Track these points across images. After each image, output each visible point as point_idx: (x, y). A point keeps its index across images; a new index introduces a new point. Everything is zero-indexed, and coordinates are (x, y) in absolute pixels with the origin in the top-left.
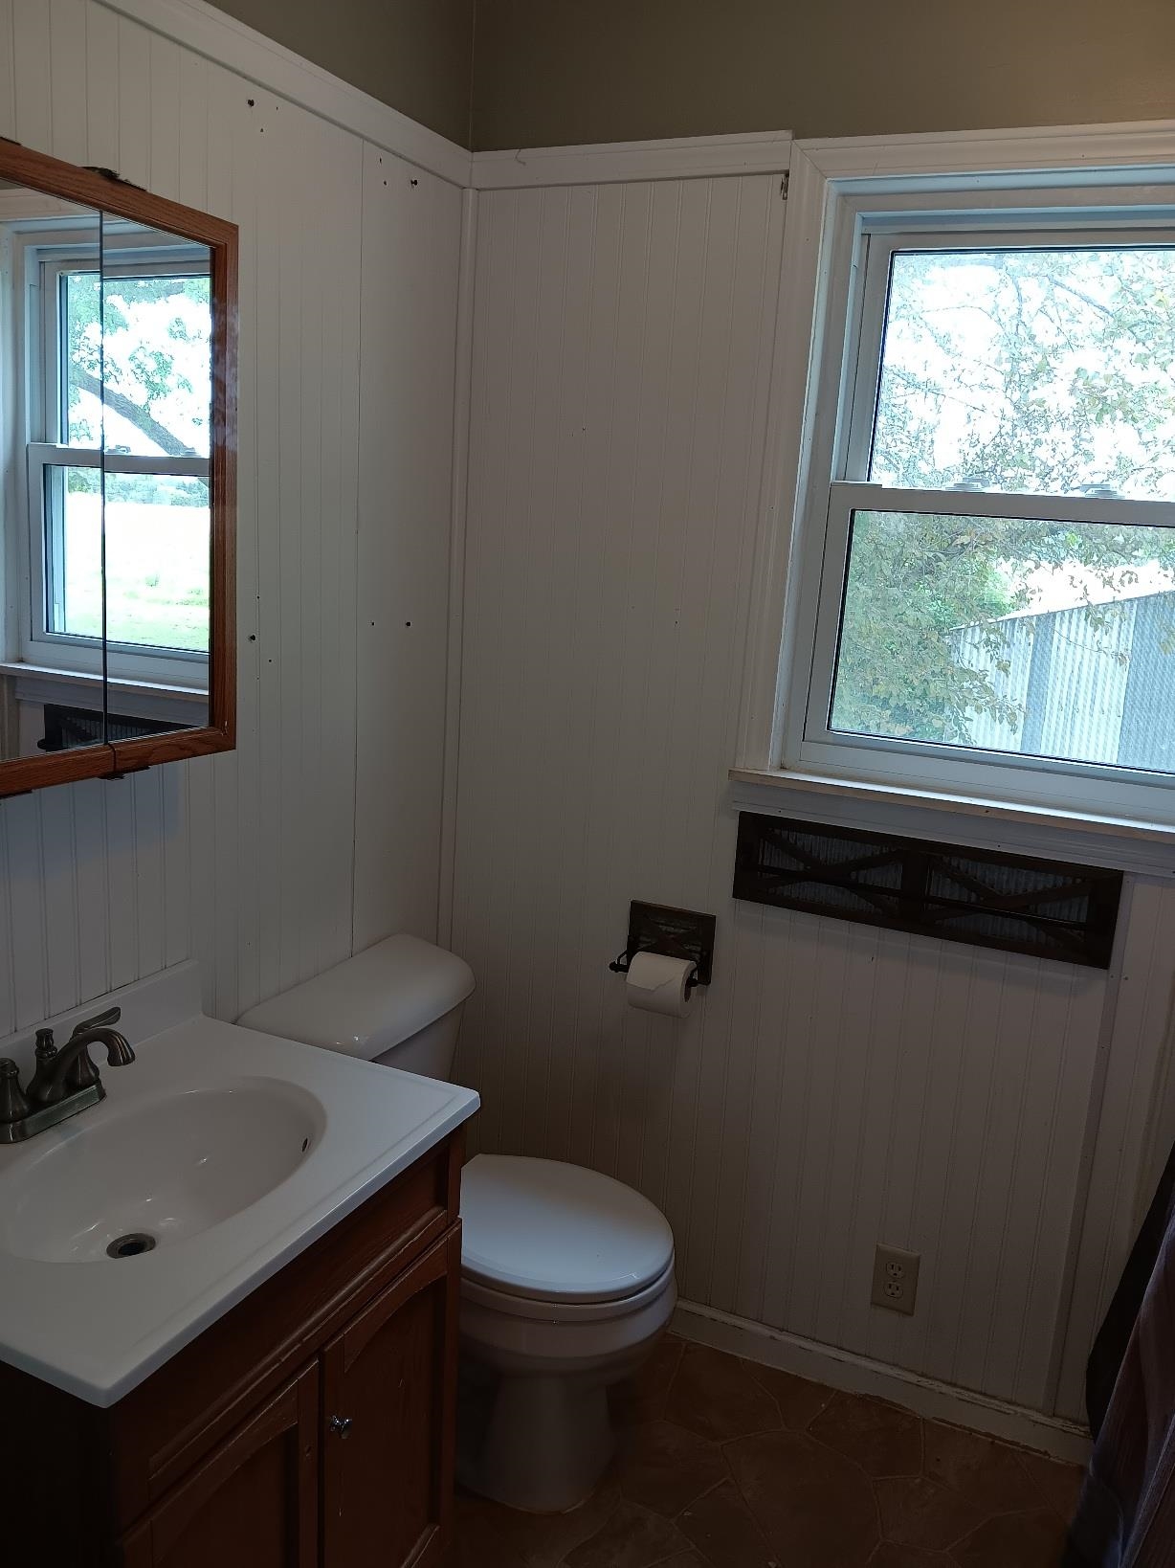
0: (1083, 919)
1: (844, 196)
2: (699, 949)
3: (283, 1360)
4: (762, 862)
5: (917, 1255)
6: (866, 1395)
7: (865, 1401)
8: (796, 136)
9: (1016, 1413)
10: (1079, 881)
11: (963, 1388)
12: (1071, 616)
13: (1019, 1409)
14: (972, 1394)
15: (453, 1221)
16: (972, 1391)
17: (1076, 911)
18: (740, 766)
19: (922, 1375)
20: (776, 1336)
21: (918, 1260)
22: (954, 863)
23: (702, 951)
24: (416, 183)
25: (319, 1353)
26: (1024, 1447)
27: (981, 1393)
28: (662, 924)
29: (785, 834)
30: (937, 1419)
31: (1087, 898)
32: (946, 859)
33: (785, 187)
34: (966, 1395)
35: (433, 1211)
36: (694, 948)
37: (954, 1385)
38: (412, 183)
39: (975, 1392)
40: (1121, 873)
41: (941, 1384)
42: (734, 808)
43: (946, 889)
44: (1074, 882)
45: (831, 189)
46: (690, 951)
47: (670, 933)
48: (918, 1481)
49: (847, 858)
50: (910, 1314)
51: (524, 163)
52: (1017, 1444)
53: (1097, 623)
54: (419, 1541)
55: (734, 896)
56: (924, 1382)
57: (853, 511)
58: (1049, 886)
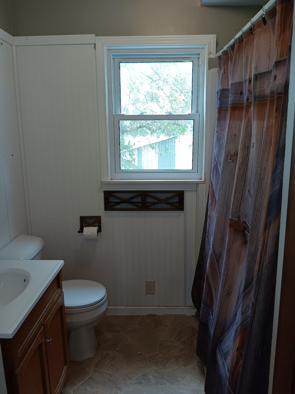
0: (178, 201)
1: (108, 49)
2: (98, 224)
3: (38, 326)
4: (110, 201)
5: (154, 280)
6: (148, 315)
7: (148, 316)
8: (96, 36)
9: (179, 308)
10: (176, 194)
11: (167, 306)
12: (146, 147)
13: (179, 307)
14: (169, 307)
15: (62, 292)
16: (169, 306)
17: (176, 200)
18: (102, 180)
19: (159, 306)
20: (126, 308)
21: (155, 281)
22: (151, 195)
23: (99, 224)
24: (2, 44)
25: (43, 325)
26: (181, 315)
27: (171, 306)
28: (88, 220)
29: (114, 194)
30: (163, 315)
31: (178, 197)
32: (150, 194)
33: (95, 47)
34: (168, 308)
35: (58, 290)
36: (97, 224)
37: (165, 306)
38: (1, 44)
39: (170, 306)
40: (184, 191)
41: (162, 307)
42: (102, 190)
43: (150, 200)
44: (175, 194)
45: (105, 48)
46: (96, 225)
47: (90, 222)
48: (163, 328)
49: (129, 197)
50: (154, 294)
51: (28, 40)
52: (180, 315)
53: (153, 148)
54: (64, 370)
55: (105, 210)
56: (159, 308)
57: (119, 120)
58: (170, 196)
